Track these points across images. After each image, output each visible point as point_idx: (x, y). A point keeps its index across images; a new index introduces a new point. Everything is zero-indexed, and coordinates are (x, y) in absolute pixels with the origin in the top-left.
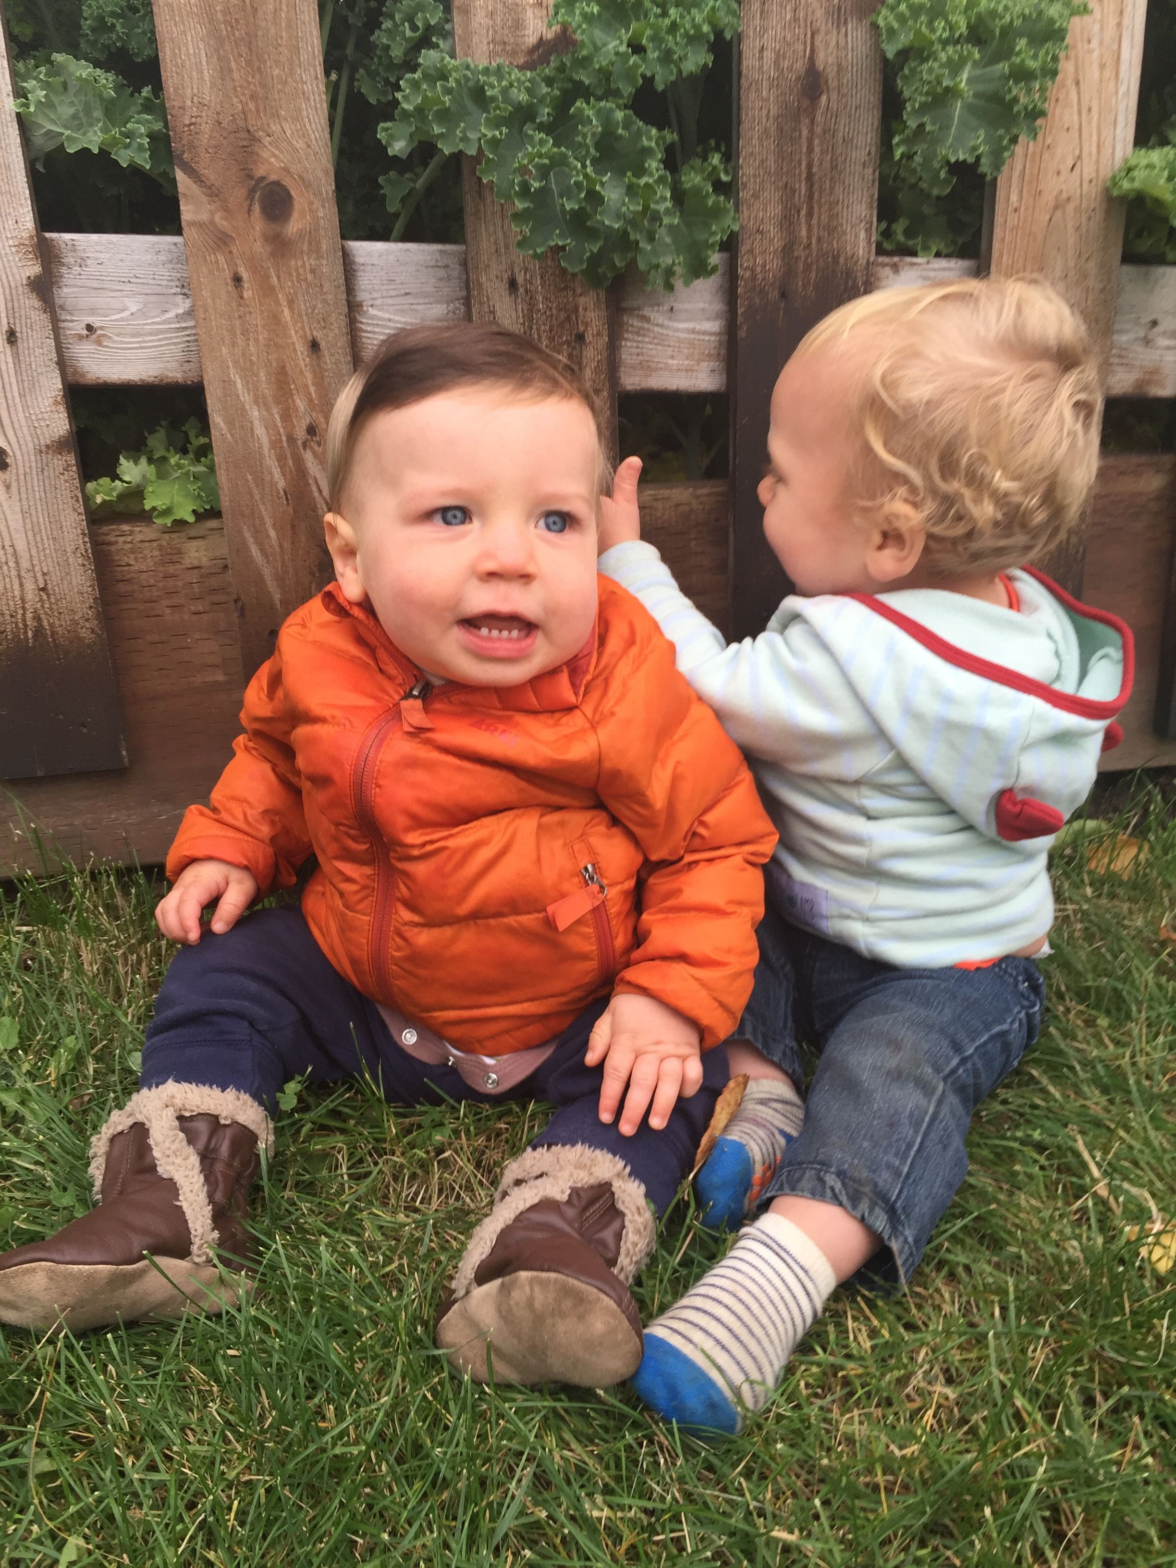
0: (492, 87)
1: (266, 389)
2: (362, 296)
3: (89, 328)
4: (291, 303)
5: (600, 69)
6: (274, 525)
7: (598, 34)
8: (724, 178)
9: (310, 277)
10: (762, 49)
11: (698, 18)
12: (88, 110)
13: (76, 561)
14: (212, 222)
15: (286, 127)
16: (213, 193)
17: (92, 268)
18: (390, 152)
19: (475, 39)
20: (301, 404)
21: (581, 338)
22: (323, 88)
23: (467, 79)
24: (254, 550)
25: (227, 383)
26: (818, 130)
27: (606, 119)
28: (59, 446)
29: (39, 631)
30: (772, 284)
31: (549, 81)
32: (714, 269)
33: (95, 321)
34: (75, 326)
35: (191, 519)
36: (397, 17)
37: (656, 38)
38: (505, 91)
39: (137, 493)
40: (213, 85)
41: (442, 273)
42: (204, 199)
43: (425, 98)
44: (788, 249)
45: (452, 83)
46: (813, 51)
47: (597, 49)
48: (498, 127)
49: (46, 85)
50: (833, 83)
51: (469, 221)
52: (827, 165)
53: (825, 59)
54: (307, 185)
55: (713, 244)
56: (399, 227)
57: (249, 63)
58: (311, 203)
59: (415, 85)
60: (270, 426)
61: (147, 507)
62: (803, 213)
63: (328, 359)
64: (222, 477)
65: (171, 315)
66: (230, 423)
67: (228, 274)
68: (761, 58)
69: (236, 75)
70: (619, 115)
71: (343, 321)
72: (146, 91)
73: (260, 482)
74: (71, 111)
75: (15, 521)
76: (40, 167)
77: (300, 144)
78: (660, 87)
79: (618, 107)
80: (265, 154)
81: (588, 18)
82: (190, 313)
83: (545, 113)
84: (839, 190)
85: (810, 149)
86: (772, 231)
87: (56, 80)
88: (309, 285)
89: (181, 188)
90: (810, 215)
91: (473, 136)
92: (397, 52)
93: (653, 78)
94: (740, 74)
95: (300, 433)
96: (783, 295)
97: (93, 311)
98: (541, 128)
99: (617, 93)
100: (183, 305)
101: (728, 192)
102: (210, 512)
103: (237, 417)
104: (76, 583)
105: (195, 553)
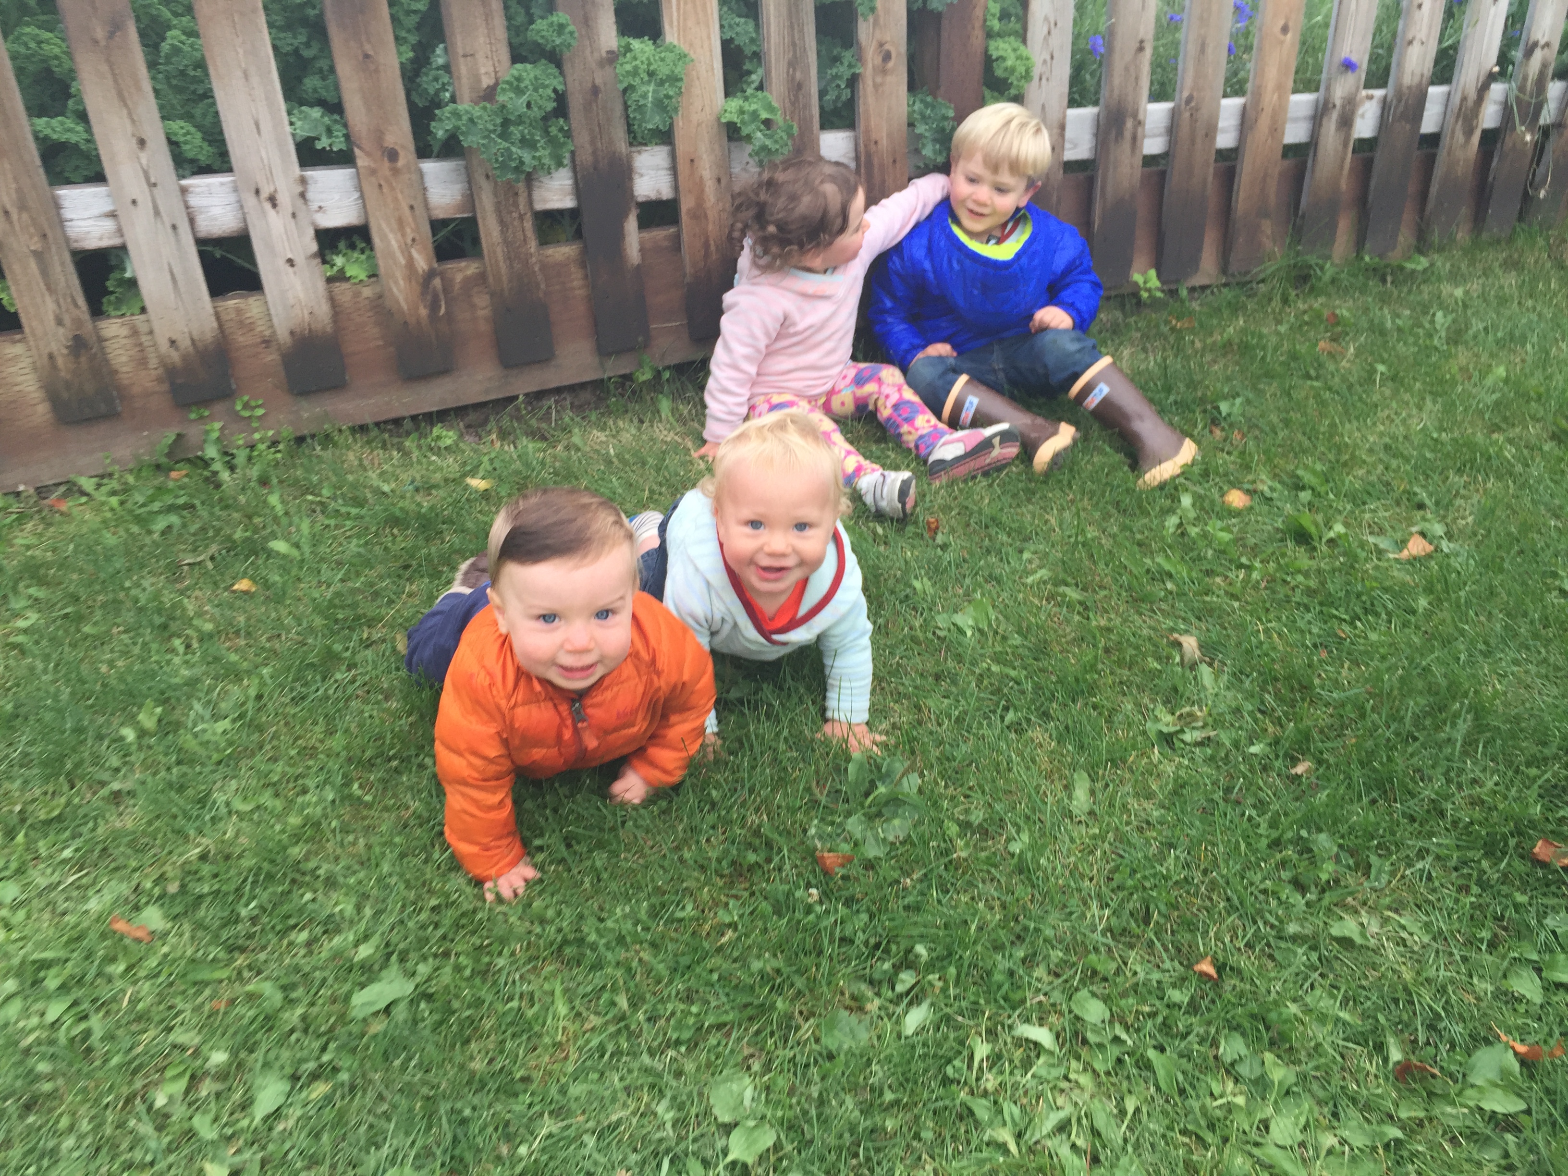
1: (395, 226)
2: (427, 184)
3: (320, 207)
4: (402, 192)
6: (403, 280)
9: (407, 181)
11: (549, 89)
13: (323, 301)
14: (368, 164)
15: (394, 127)
16: (368, 154)
17: (318, 183)
20: (408, 230)
21: (516, 194)
22: (407, 111)
24: (395, 290)
25: (379, 226)
26: (600, 107)
27: (522, 132)
28: (314, 256)
29: (310, 330)
30: (591, 167)
32: (567, 163)
33: (321, 204)
34: (314, 206)
35: (366, 279)
36: (429, 75)
39: (342, 271)
40: (365, 116)
41: (457, 172)
42: (365, 156)
44: (594, 153)
46: (593, 79)
49: (300, 119)
50: (603, 90)
52: (605, 119)
53: (598, 81)
54: (403, 147)
55: (565, 155)
56: (438, 155)
57: (378, 106)
58: (406, 152)
60: (397, 240)
61: (348, 275)
62: (598, 138)
63: (417, 212)
64: (381, 263)
65: (352, 199)
66: (381, 241)
67: (377, 184)
69: (374, 112)
71: (422, 196)
73: (395, 262)
75: (298, 286)
77: (401, 136)
80: (387, 139)
82: (361, 198)
84: (611, 128)
85: (598, 114)
86: (588, 149)
88: (407, 184)
89: (357, 154)
90: (601, 138)
95: (409, 242)
97: (321, 200)
100: (357, 195)
101: (568, 134)
102: (373, 275)
103: (384, 238)
104: (324, 310)
105: (367, 292)
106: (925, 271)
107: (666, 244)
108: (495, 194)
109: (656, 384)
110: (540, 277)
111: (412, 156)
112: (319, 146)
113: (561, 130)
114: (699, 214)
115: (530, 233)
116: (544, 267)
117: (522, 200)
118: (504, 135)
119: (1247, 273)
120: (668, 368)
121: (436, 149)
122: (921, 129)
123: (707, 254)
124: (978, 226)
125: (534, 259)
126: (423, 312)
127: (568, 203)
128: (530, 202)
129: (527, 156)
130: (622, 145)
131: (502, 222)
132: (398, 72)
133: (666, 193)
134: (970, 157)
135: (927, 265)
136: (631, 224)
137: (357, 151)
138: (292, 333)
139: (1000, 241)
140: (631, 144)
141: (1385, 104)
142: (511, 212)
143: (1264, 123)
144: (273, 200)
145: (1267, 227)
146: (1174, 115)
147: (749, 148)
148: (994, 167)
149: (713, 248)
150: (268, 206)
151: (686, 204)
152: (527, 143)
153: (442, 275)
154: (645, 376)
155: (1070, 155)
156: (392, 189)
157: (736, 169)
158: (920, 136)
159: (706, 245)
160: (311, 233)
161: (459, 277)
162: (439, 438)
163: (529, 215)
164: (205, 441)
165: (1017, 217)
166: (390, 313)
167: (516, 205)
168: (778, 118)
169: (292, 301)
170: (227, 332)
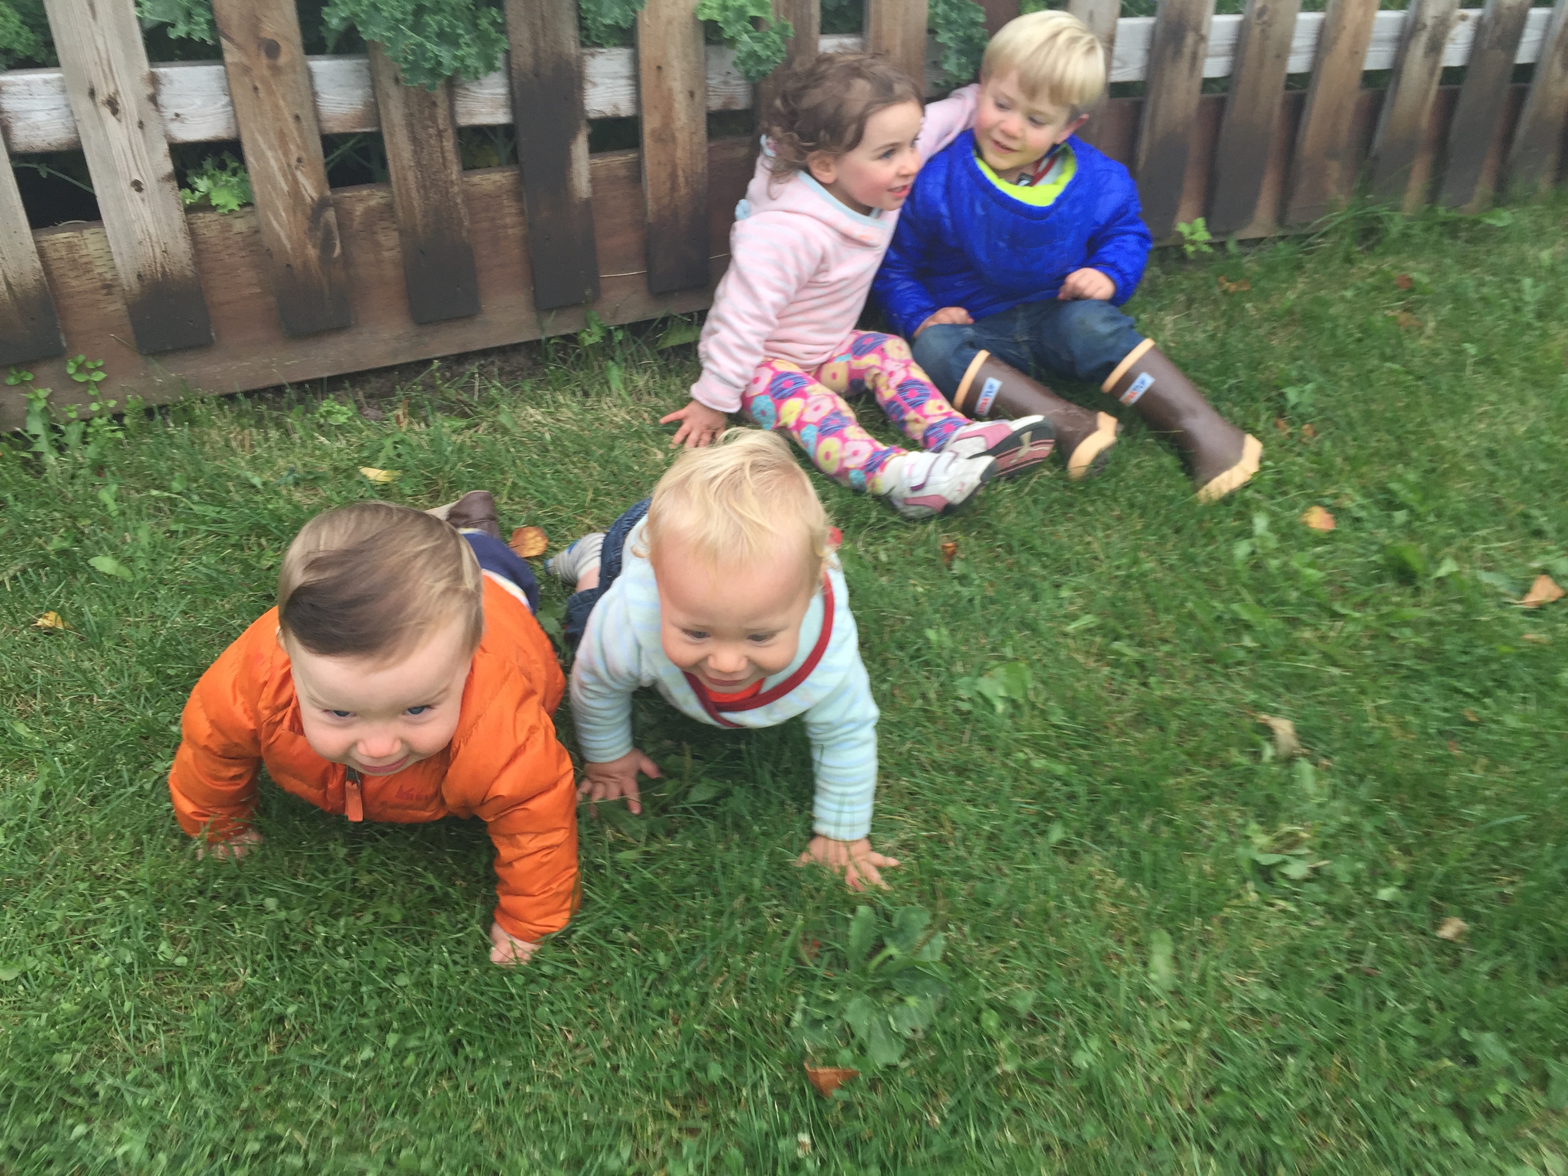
1: (275, 142)
2: (318, 88)
3: (177, 115)
4: (284, 98)
6: (285, 210)
9: (292, 85)
13: (181, 236)
14: (239, 58)
15: (275, 13)
16: (240, 47)
17: (176, 85)
20: (292, 147)
21: (434, 104)
24: (275, 224)
25: (254, 141)
28: (168, 178)
29: (164, 274)
30: (530, 71)
33: (179, 111)
34: (169, 114)
35: (237, 209)
39: (207, 197)
41: (359, 72)
42: (236, 51)
44: (536, 54)
52: (550, 11)
54: (287, 39)
58: (290, 46)
60: (277, 160)
61: (214, 203)
62: (541, 34)
63: (305, 123)
64: (256, 188)
65: (220, 105)
66: (257, 160)
67: (250, 86)
71: (310, 105)
73: (275, 188)
75: (148, 217)
77: (283, 22)
80: (265, 27)
82: (230, 104)
84: (558, 22)
85: (541, 4)
86: (527, 45)
88: (292, 88)
89: (223, 45)
90: (545, 35)
95: (294, 162)
96: (537, 75)
97: (179, 106)
100: (225, 100)
101: (502, 28)
102: (247, 204)
103: (261, 156)
104: (181, 247)
105: (239, 225)
106: (941, 216)
107: (623, 172)
108: (407, 105)
109: (605, 349)
110: (463, 211)
111: (299, 51)
112: (173, 34)
113: (494, 23)
114: (666, 137)
115: (451, 156)
116: (469, 198)
117: (441, 112)
118: (418, 27)
119: (1307, 224)
120: (622, 327)
121: (331, 43)
122: (944, 37)
123: (674, 188)
124: (1004, 163)
125: (456, 189)
126: (312, 252)
127: (501, 117)
128: (452, 114)
129: (445, 55)
130: (571, 46)
131: (414, 140)
133: (626, 109)
134: (1003, 76)
135: (944, 209)
136: (580, 147)
137: (224, 42)
138: (139, 276)
139: (1034, 181)
140: (583, 45)
141: (1480, 27)
142: (425, 128)
143: (1343, 44)
144: (113, 104)
145: (1335, 169)
146: (1242, 30)
147: (732, 55)
148: (1031, 89)
149: (681, 180)
150: (106, 112)
151: (650, 124)
152: (446, 38)
153: (337, 205)
154: (592, 338)
155: (1118, 76)
156: (271, 93)
157: (715, 81)
158: (943, 47)
159: (673, 176)
160: (163, 147)
161: (359, 209)
162: (329, 413)
163: (450, 131)
164: (28, 412)
165: (1055, 154)
166: (269, 253)
167: (433, 118)
168: (770, 17)
169: (140, 236)
170: (56, 273)
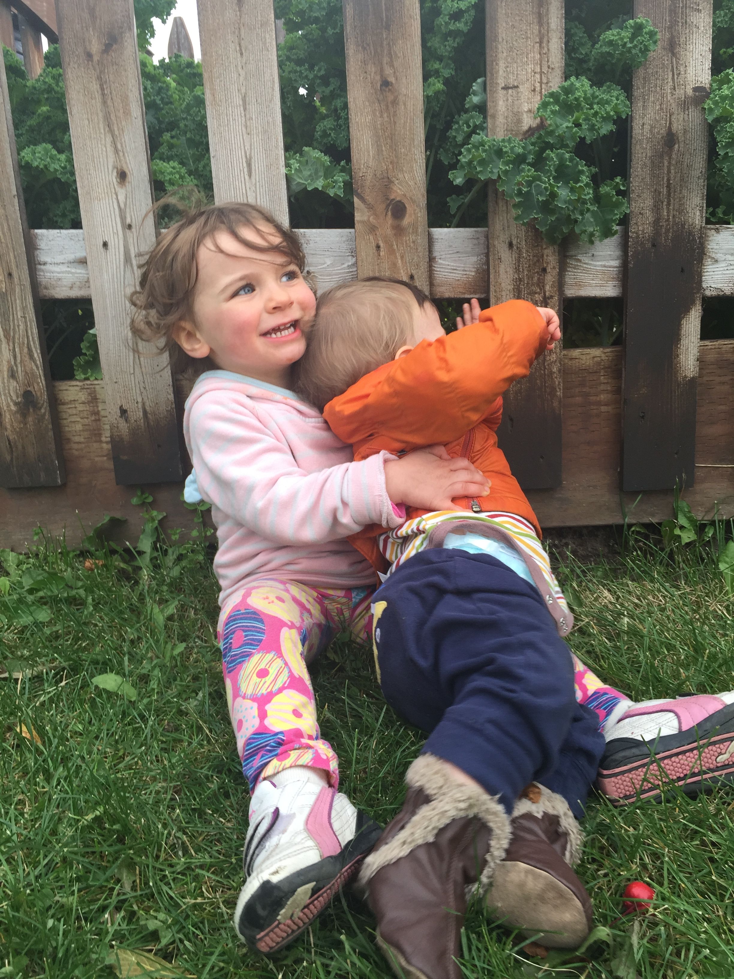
0: (506, 147)
2: (436, 253)
4: (402, 257)
5: (559, 136)
7: (559, 120)
8: (622, 188)
9: (412, 245)
10: (643, 124)
11: (608, 109)
12: (316, 172)
14: (369, 220)
15: (406, 175)
16: (370, 207)
17: (312, 245)
18: (454, 183)
19: (498, 129)
21: (544, 270)
22: (424, 157)
23: (494, 145)
26: (674, 162)
27: (561, 158)
30: (648, 240)
31: (533, 144)
32: (616, 232)
33: (311, 269)
36: (461, 122)
37: (586, 119)
38: (512, 148)
40: (374, 158)
41: (476, 242)
42: (366, 210)
43: (473, 155)
44: (656, 222)
45: (487, 147)
46: (670, 123)
47: (557, 127)
48: (508, 165)
49: (299, 162)
50: (681, 139)
51: (490, 215)
52: (678, 179)
53: (677, 127)
54: (414, 202)
55: (615, 220)
56: (455, 221)
57: (391, 147)
58: (415, 210)
59: (469, 150)
62: (665, 203)
65: (346, 265)
67: (374, 245)
68: (643, 128)
69: (385, 153)
70: (567, 156)
71: (426, 265)
72: (343, 163)
74: (309, 173)
76: (292, 200)
77: (411, 183)
78: (588, 142)
79: (567, 152)
80: (395, 188)
81: (553, 112)
82: (355, 264)
83: (531, 158)
84: (685, 192)
85: (669, 171)
86: (648, 213)
87: (303, 159)
88: (411, 248)
89: (356, 205)
90: (669, 204)
91: (495, 171)
92: (460, 139)
93: (585, 138)
94: (631, 137)
96: (654, 245)
98: (529, 164)
99: (567, 146)
100: (352, 261)
101: (624, 195)
107: (733, 357)
108: (517, 270)
111: (423, 219)
116: (565, 370)
117: (551, 279)
127: (610, 290)
130: (696, 220)
132: (420, 105)
136: (691, 327)
137: (356, 201)
140: (708, 222)
142: (532, 294)
156: (392, 252)
164: (142, 531)
167: (541, 283)
